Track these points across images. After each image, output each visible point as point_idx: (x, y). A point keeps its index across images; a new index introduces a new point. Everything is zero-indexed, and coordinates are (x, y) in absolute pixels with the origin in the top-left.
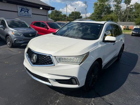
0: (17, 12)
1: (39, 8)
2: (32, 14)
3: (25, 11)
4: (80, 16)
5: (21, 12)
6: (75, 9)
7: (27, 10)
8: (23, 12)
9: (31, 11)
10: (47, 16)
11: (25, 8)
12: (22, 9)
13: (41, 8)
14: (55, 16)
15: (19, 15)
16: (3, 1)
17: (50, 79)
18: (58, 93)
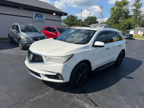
0: (32, 18)
1: (52, 14)
2: (46, 19)
3: (40, 17)
4: (96, 21)
5: (35, 17)
6: (90, 14)
7: (41, 16)
8: (37, 17)
9: (45, 16)
10: (59, 21)
11: (39, 14)
12: (36, 15)
13: (54, 14)
14: (70, 21)
15: (34, 21)
16: (20, 8)
17: (41, 74)
18: (50, 87)
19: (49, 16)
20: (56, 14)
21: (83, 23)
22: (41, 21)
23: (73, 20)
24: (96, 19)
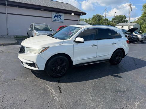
0: (51, 18)
2: (64, 19)
3: (58, 17)
4: (125, 20)
5: (54, 18)
7: (60, 16)
8: (56, 18)
10: (78, 21)
11: (58, 14)
12: (55, 15)
13: (73, 14)
14: (96, 20)
15: (53, 21)
16: (41, 10)
17: (24, 62)
19: (68, 17)
20: (75, 14)
21: (110, 22)
22: (60, 21)
23: (99, 20)
24: (125, 18)
